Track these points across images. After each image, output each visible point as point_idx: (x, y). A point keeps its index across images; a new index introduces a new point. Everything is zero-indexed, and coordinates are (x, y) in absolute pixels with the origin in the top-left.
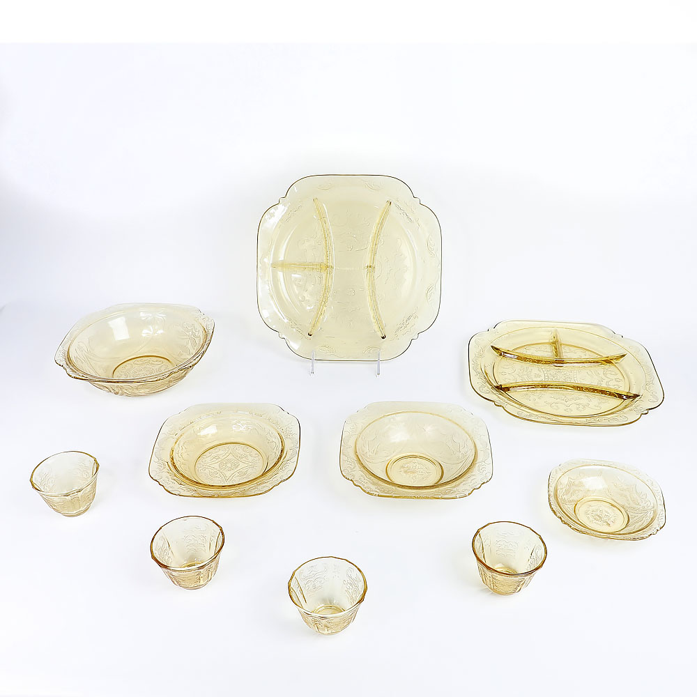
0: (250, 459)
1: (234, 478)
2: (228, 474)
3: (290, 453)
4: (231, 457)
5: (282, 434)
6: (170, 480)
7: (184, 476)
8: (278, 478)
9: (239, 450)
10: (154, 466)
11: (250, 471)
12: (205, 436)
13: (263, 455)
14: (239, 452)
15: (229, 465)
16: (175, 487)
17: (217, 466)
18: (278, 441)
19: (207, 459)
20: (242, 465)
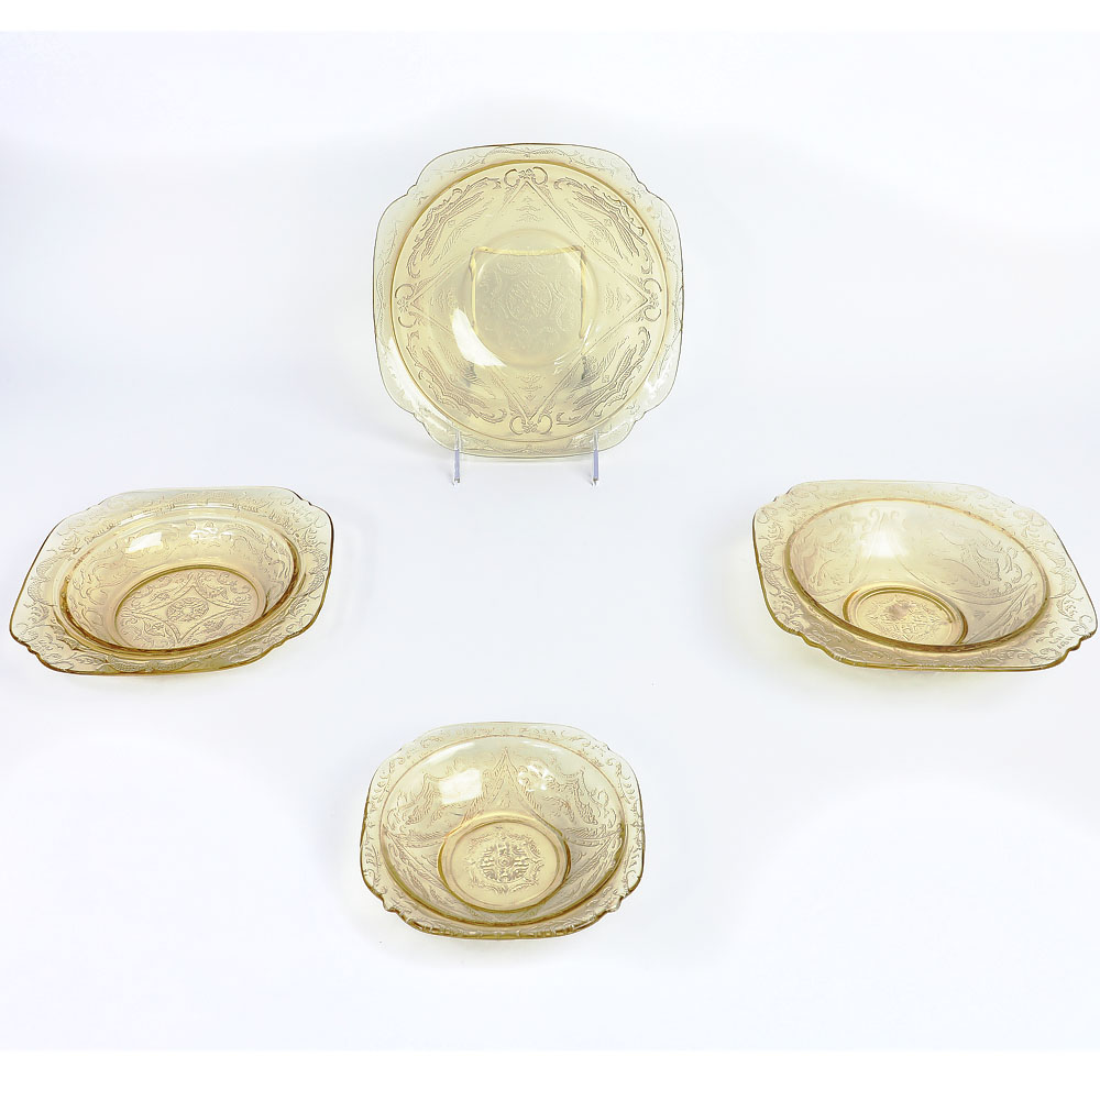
0: (232, 596)
1: (195, 637)
2: (184, 627)
3: (310, 579)
4: (192, 594)
5: (296, 544)
6: (55, 641)
7: (86, 634)
8: (283, 630)
9: (212, 581)
10: (24, 613)
11: (229, 620)
12: (139, 555)
13: (260, 588)
14: (209, 583)
15: (187, 610)
16: (65, 655)
17: (161, 613)
18: (288, 560)
19: (144, 600)
20: (213, 610)
